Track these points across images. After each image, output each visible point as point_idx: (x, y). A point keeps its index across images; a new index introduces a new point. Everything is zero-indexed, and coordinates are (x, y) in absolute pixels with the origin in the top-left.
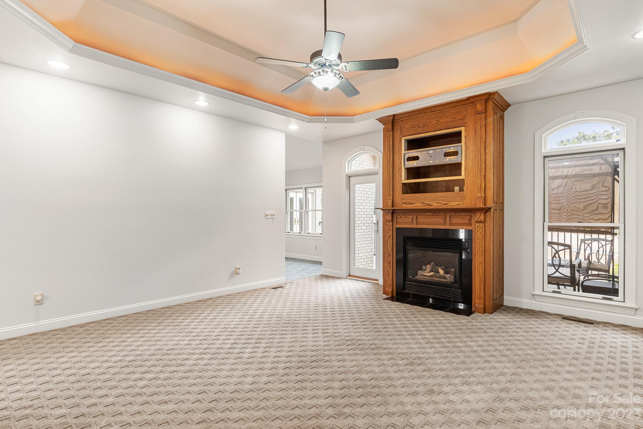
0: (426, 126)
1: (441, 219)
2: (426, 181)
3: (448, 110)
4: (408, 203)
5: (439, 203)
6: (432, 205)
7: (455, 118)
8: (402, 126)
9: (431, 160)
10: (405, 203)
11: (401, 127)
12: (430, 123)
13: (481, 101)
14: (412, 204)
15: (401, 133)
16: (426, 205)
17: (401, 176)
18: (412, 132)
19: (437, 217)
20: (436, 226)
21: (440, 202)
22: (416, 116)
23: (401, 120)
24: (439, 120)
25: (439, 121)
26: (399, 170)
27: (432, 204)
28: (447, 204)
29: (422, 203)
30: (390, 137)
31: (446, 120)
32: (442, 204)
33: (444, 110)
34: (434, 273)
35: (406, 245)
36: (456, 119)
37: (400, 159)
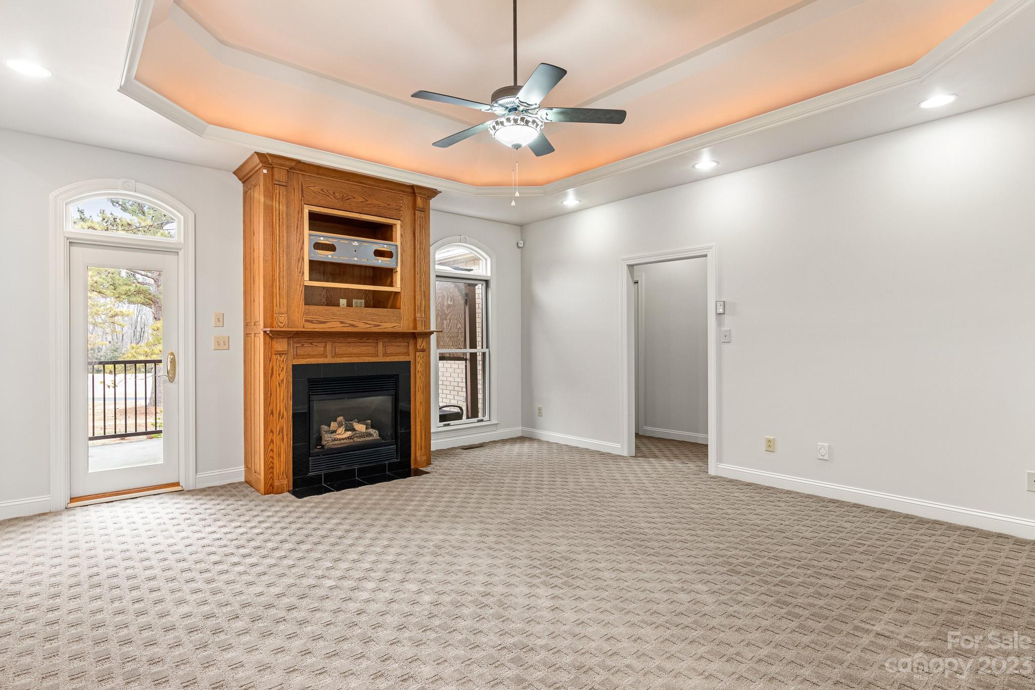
0: (347, 200)
1: (370, 347)
2: (347, 287)
3: (380, 189)
4: (316, 321)
5: (367, 324)
6: (357, 327)
7: (389, 205)
8: (305, 186)
9: (356, 257)
10: (311, 322)
11: (302, 186)
12: (354, 198)
13: (423, 196)
14: (325, 323)
15: (302, 196)
16: (349, 326)
17: (303, 273)
18: (322, 202)
19: (366, 344)
20: (363, 358)
21: (368, 322)
22: (332, 179)
23: (304, 173)
24: (367, 199)
25: (367, 201)
26: (299, 261)
27: (357, 325)
28: (379, 326)
29: (341, 322)
30: (281, 197)
31: (376, 202)
32: (372, 326)
33: (374, 187)
34: (351, 432)
35: (310, 393)
36: (389, 207)
37: (301, 240)
